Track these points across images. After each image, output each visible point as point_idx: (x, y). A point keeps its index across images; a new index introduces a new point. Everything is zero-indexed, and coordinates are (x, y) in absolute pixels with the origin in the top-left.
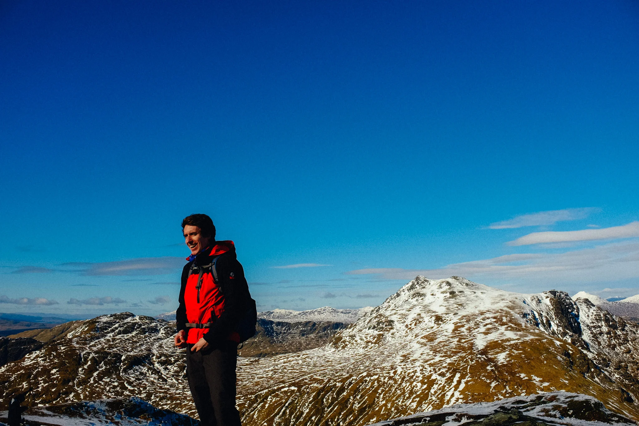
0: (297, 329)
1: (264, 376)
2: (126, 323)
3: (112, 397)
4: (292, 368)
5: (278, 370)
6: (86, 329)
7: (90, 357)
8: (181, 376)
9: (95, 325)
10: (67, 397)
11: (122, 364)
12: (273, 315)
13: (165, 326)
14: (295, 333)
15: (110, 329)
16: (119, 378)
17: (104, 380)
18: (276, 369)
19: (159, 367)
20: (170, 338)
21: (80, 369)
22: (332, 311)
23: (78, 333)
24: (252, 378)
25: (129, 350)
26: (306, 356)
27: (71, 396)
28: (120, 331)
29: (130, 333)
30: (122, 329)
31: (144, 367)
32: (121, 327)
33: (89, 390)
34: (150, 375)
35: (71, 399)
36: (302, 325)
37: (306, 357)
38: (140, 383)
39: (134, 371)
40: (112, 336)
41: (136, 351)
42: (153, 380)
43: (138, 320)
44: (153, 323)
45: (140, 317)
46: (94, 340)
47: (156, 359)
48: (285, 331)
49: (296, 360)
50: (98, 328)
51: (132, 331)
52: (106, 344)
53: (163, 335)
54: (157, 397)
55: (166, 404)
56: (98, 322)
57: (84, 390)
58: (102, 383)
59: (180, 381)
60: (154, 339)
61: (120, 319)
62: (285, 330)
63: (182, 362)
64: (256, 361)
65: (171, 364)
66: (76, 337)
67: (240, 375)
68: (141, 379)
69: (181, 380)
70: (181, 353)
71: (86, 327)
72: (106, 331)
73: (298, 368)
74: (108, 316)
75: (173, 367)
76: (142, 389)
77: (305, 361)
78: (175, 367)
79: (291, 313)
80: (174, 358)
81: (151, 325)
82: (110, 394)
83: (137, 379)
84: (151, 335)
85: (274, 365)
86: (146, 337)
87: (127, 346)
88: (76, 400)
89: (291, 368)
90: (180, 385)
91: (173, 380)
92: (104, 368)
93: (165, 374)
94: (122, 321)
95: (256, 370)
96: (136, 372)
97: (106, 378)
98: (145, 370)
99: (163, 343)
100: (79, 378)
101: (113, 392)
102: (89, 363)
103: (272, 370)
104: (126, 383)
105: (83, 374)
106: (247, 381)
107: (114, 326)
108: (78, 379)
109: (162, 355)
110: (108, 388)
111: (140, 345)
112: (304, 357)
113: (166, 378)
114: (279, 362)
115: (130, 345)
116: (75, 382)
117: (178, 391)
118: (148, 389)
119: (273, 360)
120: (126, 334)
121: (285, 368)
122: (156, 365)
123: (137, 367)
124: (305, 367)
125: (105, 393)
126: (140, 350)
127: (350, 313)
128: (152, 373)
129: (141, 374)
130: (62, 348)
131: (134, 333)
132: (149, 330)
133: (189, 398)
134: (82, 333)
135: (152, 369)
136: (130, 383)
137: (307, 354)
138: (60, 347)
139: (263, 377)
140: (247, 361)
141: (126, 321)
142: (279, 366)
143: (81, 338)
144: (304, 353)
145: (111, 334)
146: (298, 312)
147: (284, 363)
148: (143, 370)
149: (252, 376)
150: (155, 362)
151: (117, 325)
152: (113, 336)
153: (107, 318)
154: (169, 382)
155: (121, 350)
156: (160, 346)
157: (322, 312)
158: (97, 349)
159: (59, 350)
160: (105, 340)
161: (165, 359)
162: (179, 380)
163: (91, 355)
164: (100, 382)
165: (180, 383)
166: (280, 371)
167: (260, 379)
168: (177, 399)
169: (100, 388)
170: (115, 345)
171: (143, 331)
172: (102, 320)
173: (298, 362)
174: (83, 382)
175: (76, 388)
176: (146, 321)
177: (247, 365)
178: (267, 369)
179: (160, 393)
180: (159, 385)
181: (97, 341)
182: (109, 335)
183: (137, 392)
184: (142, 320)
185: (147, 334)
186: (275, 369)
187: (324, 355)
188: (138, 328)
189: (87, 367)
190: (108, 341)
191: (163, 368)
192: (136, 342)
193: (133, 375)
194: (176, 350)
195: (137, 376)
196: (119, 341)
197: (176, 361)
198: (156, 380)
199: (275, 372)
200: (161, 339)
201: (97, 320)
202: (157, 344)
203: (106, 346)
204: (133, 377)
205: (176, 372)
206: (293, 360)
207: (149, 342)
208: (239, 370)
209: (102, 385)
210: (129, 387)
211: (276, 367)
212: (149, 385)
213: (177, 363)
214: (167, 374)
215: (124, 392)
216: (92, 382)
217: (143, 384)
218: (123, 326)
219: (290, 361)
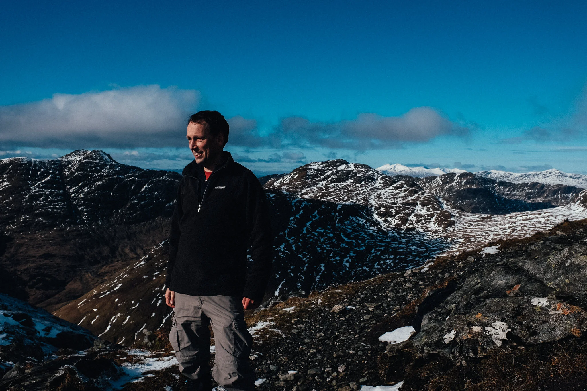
0: (522, 191)
1: (501, 233)
2: (339, 171)
3: (327, 249)
4: (534, 226)
5: (517, 227)
6: (296, 176)
7: (302, 206)
8: (404, 229)
9: (306, 172)
10: (278, 248)
11: (337, 214)
12: (491, 176)
13: (383, 176)
14: (519, 196)
15: (322, 177)
16: (334, 229)
17: (318, 230)
18: (515, 227)
19: (378, 219)
20: (389, 188)
21: (292, 218)
22: (559, 175)
23: (287, 181)
24: (487, 235)
25: (345, 199)
26: (549, 214)
27: (282, 246)
28: (333, 179)
29: (345, 181)
30: (335, 177)
31: (362, 219)
32: (334, 175)
33: (301, 240)
34: (368, 227)
35: (282, 250)
36: (529, 186)
37: (549, 216)
38: (359, 236)
39: (350, 222)
40: (324, 184)
41: (352, 201)
42: (372, 232)
43: (353, 168)
44: (370, 171)
45: (354, 165)
46: (305, 188)
47: (375, 210)
48: (509, 193)
49: (538, 218)
50: (309, 175)
51: (347, 180)
52: (318, 192)
53: (382, 185)
54: (378, 251)
55: (389, 259)
56: (309, 169)
57: (296, 241)
58: (316, 234)
59: (402, 235)
60: (371, 189)
61: (333, 167)
62: (508, 191)
63: (404, 214)
64: (487, 218)
65: (391, 216)
66: (286, 184)
67: (472, 231)
68: (359, 231)
69: (404, 234)
70: (402, 204)
71: (295, 174)
72: (318, 179)
73: (541, 226)
74: (319, 163)
75: (394, 219)
76: (360, 242)
77: (548, 220)
78: (396, 219)
79: (511, 175)
80: (395, 210)
81: (367, 174)
82: (325, 246)
83: (354, 231)
84: (367, 184)
85: (510, 222)
86: (363, 187)
87: (343, 195)
88: (287, 251)
89: (532, 226)
90: (403, 239)
91: (395, 233)
92: (318, 217)
93: (384, 227)
94: (335, 169)
95: (489, 227)
96: (353, 223)
97: (320, 228)
98: (362, 221)
99: (382, 194)
100: (291, 228)
101: (328, 244)
102: (301, 212)
103: (509, 228)
104: (343, 235)
105: (294, 224)
106: (481, 237)
107: (327, 174)
108: (289, 229)
109: (381, 206)
110: (322, 240)
111: (356, 194)
112: (547, 215)
113: (386, 231)
114: (516, 220)
115: (345, 194)
116: (286, 232)
117: (401, 246)
118: (367, 241)
119: (508, 218)
120: (340, 183)
121: (525, 226)
122: (376, 217)
123: (354, 218)
124: (549, 225)
125: (320, 245)
126: (357, 200)
127: (580, 178)
128: (371, 226)
129: (359, 225)
130: (272, 196)
131: (349, 182)
132: (365, 178)
133: (415, 253)
134: (291, 181)
135: (371, 221)
136: (347, 235)
137: (550, 213)
138: (269, 194)
139: (500, 235)
140: (478, 217)
141: (339, 168)
142: (518, 224)
143: (292, 185)
144: (546, 211)
145: (324, 183)
146: (520, 174)
147: (523, 220)
148: (361, 222)
149: (486, 233)
150: (373, 213)
151: (330, 173)
152: (326, 184)
153: (318, 165)
154: (390, 235)
155: (336, 199)
156: (377, 197)
157: (547, 175)
158: (310, 197)
159: (267, 197)
160: (317, 188)
161: (384, 210)
162: (402, 233)
163: (303, 204)
164: (314, 233)
165: (402, 237)
166: (520, 228)
167: (496, 236)
168: (401, 253)
169: (313, 239)
170: (329, 193)
171: (359, 180)
172: (313, 167)
173: (540, 220)
174: (296, 232)
175: (287, 238)
176: (362, 169)
177: (478, 221)
178: (503, 227)
179: (382, 246)
180: (379, 238)
181: (309, 189)
182: (321, 183)
183: (354, 245)
184: (357, 168)
185: (363, 183)
186: (513, 227)
187: (570, 214)
188: (353, 176)
189: (299, 216)
190: (321, 189)
191: (383, 221)
192: (352, 191)
193: (349, 227)
194: (397, 201)
195: (354, 227)
196: (333, 189)
197: (397, 213)
198: (375, 233)
199: (514, 230)
200: (378, 189)
201: (308, 167)
202: (375, 195)
203: (319, 194)
204: (349, 229)
205: (397, 225)
206: (533, 218)
207: (366, 192)
208: (469, 226)
209: (316, 236)
210: (346, 239)
211: (514, 225)
212: (368, 237)
213: (398, 215)
214: (388, 227)
215: (340, 244)
216: (305, 232)
217: (361, 237)
218: (336, 174)
219: (529, 219)
